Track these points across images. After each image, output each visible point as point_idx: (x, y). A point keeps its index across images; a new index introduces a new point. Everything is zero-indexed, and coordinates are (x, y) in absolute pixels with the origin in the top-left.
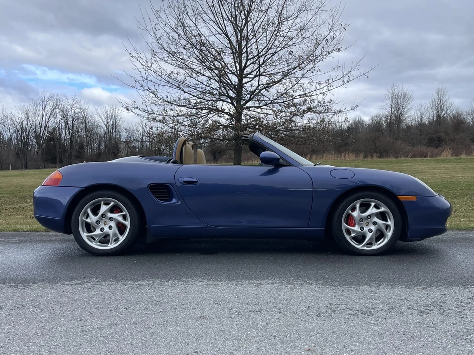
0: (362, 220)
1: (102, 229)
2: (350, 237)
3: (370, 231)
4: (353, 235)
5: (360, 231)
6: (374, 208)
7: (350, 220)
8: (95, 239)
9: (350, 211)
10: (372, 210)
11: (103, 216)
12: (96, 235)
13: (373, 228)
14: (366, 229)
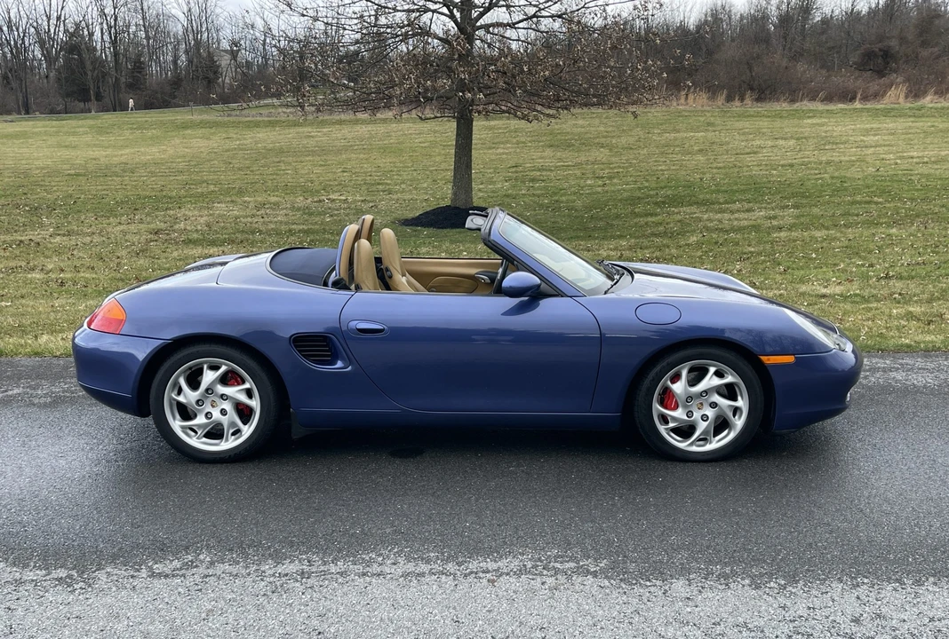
0: (690, 398)
1: (208, 415)
2: (666, 429)
3: (705, 418)
4: (671, 425)
5: (686, 418)
6: (714, 377)
7: (667, 398)
8: (196, 432)
9: (669, 383)
10: (710, 381)
11: (209, 390)
12: (199, 426)
13: (710, 413)
14: (697, 415)
